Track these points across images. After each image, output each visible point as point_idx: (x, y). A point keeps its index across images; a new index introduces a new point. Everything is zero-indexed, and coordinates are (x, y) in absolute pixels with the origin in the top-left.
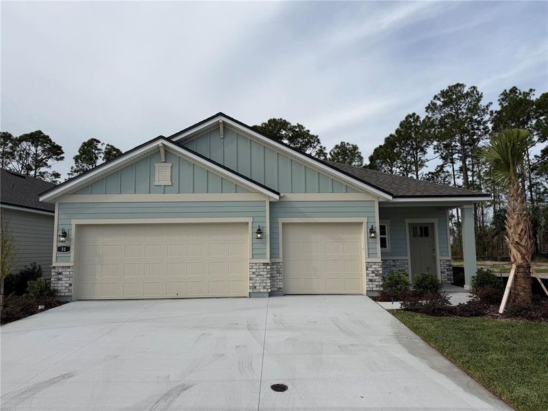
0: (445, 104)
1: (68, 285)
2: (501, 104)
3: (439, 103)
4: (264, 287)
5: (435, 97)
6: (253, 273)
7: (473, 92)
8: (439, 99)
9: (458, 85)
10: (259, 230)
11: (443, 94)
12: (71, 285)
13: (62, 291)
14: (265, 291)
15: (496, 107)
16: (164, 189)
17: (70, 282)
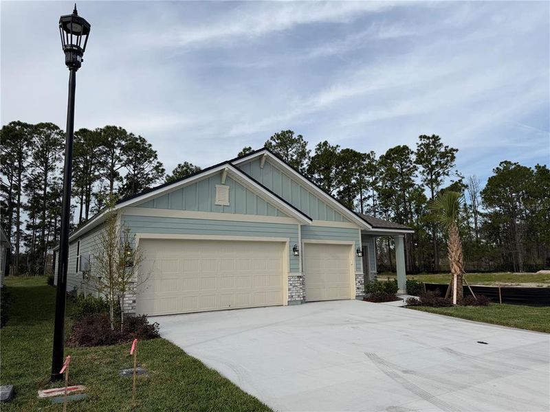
0: (279, 145)
1: (131, 302)
2: (316, 152)
3: (274, 143)
4: (299, 296)
5: (272, 138)
6: (291, 284)
7: (299, 139)
8: (274, 140)
9: (290, 132)
10: (294, 249)
11: (278, 136)
12: (134, 302)
13: (125, 308)
14: (299, 299)
15: (313, 154)
16: (224, 209)
17: (135, 298)
